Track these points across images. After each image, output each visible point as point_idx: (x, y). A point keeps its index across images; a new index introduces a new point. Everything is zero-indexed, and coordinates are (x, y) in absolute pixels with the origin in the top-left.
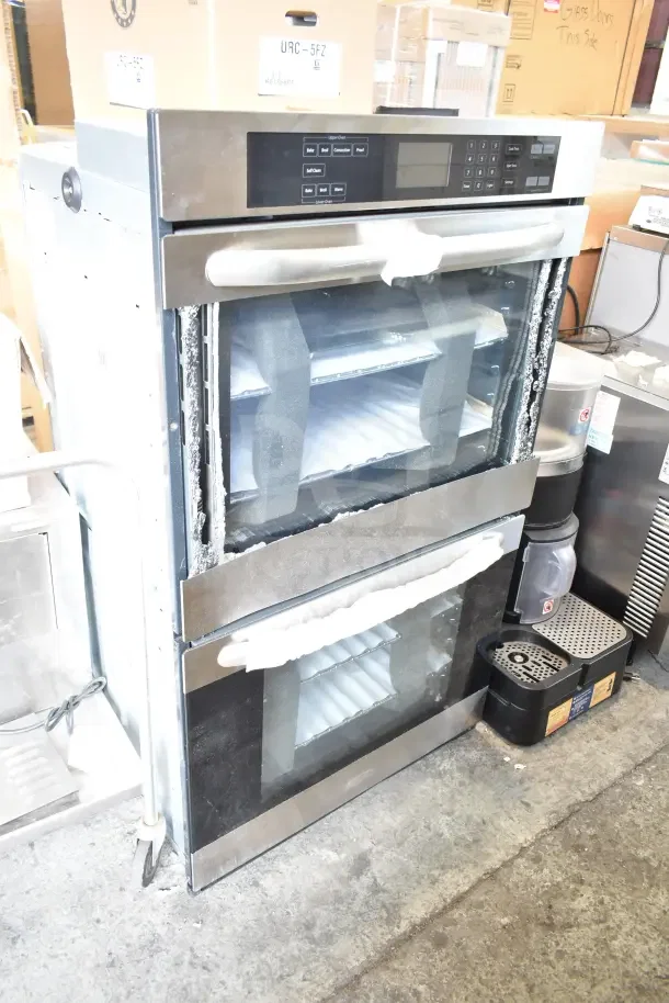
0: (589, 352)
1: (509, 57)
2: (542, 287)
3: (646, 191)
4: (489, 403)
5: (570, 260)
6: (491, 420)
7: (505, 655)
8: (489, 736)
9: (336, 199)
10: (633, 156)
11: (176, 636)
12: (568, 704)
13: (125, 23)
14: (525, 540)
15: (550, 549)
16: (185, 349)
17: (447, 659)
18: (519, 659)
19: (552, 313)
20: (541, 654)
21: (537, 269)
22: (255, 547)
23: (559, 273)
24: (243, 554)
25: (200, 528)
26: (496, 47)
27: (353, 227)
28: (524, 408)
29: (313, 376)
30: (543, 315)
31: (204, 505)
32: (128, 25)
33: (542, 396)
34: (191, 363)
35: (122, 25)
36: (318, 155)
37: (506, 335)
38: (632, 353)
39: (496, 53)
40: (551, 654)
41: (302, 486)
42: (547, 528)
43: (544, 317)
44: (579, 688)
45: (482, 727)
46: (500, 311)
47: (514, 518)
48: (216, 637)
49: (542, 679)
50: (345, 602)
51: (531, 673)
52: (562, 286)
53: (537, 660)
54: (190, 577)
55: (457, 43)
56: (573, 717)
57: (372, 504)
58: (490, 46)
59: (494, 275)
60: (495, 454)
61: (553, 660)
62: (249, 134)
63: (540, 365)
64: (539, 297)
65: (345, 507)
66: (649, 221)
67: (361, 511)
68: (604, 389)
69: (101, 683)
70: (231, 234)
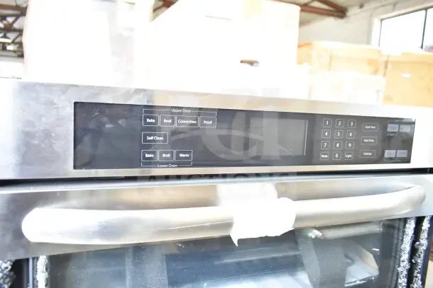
1: (386, 96)
2: (408, 239)
9: (181, 164)
19: (420, 261)
21: (402, 225)
23: (423, 228)
26: (379, 91)
27: (214, 187)
30: (410, 261)
36: (159, 125)
43: (413, 265)
52: (427, 239)
58: (376, 90)
62: (76, 103)
64: (406, 246)
70: (55, 193)
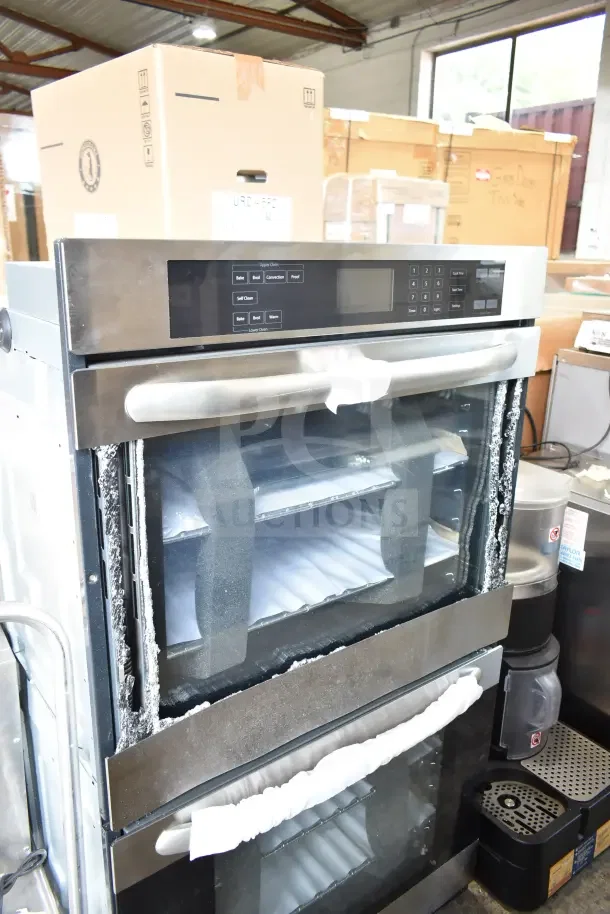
0: (550, 468)
1: (450, 217)
2: (499, 409)
3: (588, 316)
4: (454, 529)
5: (526, 380)
6: (457, 545)
7: (494, 799)
8: (484, 898)
9: (272, 326)
10: (569, 290)
11: (103, 822)
12: (570, 856)
13: (92, 188)
14: (504, 669)
15: (533, 677)
16: (103, 493)
17: (430, 809)
18: (510, 803)
19: (512, 434)
20: (533, 796)
21: (493, 392)
22: (198, 709)
23: (516, 394)
24: (182, 718)
25: (128, 694)
26: (438, 208)
27: (294, 355)
28: (492, 533)
29: (257, 513)
30: (503, 436)
31: (133, 665)
32: (94, 189)
33: (510, 518)
34: (110, 507)
35: (89, 190)
36: (248, 283)
37: (466, 458)
38: (593, 467)
39: (438, 213)
40: (545, 796)
41: (251, 632)
42: (527, 654)
43: (505, 439)
44: (581, 837)
45: (475, 888)
46: (458, 433)
47: (491, 651)
48: (153, 819)
49: (537, 829)
50: (308, 762)
51: (526, 821)
52: (520, 407)
53: (530, 804)
54: (118, 751)
55: (403, 205)
56: (578, 871)
57: (333, 647)
58: (433, 207)
59: (450, 398)
60: (465, 581)
61: (548, 803)
62: (170, 262)
63: (504, 487)
64: (498, 418)
65: (302, 652)
66: (594, 343)
67: (320, 657)
68: (571, 505)
69: (40, 856)
